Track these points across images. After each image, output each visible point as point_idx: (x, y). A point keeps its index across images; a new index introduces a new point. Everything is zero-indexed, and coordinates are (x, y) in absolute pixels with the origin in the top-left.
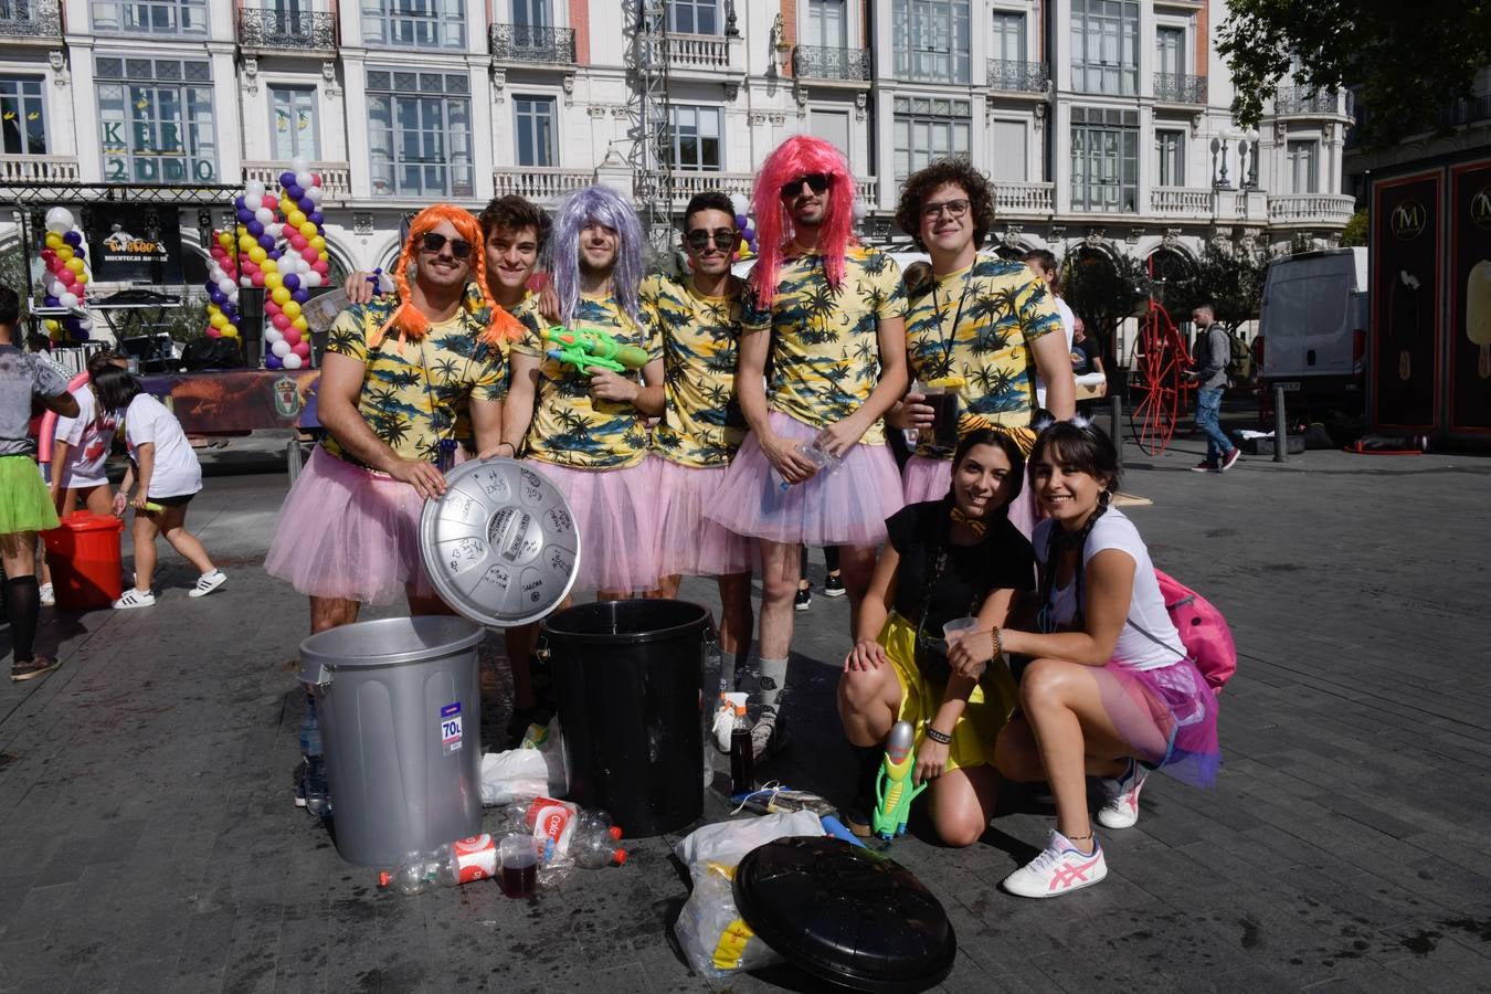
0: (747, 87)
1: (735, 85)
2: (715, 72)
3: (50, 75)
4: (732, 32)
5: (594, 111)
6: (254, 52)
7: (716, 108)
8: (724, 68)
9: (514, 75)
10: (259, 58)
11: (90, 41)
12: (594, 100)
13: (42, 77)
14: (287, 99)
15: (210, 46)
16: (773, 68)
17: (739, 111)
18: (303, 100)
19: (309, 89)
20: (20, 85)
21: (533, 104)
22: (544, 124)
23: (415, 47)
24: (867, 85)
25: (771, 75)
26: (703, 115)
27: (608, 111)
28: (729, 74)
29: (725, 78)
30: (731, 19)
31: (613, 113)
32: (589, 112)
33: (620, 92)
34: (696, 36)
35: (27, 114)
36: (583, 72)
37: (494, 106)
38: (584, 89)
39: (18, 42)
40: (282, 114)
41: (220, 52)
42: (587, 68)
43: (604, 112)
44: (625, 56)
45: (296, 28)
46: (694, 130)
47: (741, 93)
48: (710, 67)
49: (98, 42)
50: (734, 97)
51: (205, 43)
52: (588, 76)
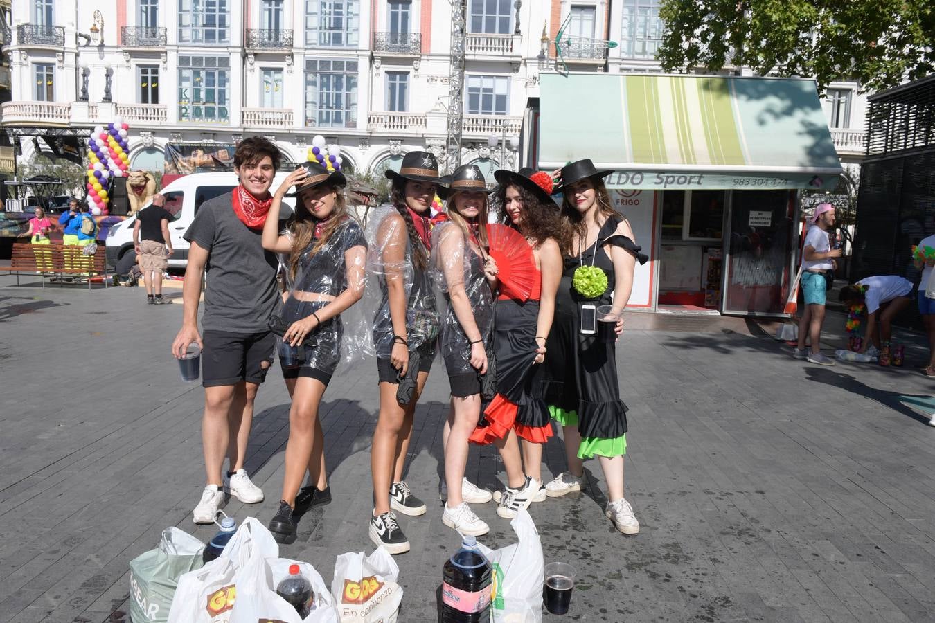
0: (525, 64)
1: (518, 64)
2: (503, 56)
3: (162, 65)
4: (518, 32)
5: (431, 80)
6: (252, 51)
7: (506, 77)
8: (509, 53)
9: (385, 60)
10: (255, 55)
11: (176, 48)
12: (430, 74)
13: (158, 66)
14: (270, 75)
15: (230, 49)
16: (543, 52)
17: (520, 79)
18: (278, 76)
19: (280, 70)
20: (150, 70)
21: (398, 76)
22: (403, 87)
23: (331, 47)
24: (603, 62)
25: (541, 57)
26: (498, 81)
27: (439, 80)
28: (511, 57)
29: (509, 59)
30: (518, 25)
31: (442, 81)
32: (428, 81)
33: (446, 68)
34: (497, 35)
35: (152, 84)
36: (426, 58)
37: (374, 79)
38: (426, 67)
39: (147, 49)
40: (267, 82)
41: (235, 52)
42: (427, 56)
43: (436, 80)
44: (451, 49)
45: (277, 38)
46: (491, 90)
47: (522, 68)
48: (500, 53)
49: (180, 48)
50: (517, 70)
51: (227, 47)
52: (428, 60)
